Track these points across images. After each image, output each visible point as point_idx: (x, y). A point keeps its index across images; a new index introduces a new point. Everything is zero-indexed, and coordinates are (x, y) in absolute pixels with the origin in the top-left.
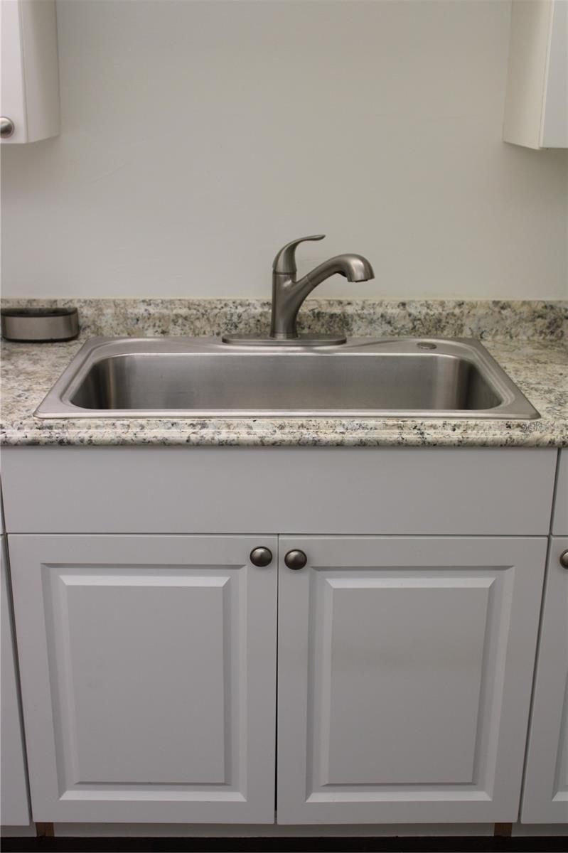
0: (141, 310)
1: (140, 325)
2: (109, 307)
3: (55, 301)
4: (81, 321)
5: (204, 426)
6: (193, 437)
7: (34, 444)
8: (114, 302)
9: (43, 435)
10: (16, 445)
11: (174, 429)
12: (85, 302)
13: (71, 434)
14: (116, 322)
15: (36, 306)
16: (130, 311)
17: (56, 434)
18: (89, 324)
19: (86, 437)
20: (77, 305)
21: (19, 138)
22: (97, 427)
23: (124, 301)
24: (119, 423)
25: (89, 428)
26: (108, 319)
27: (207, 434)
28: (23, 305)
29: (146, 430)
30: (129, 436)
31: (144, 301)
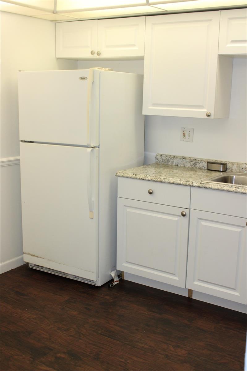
0: (244, 166)
1: (243, 170)
2: (236, 164)
3: (222, 161)
4: (228, 167)
5: (238, 188)
6: (235, 190)
7: (199, 187)
8: (237, 163)
9: (201, 185)
10: (195, 187)
11: (231, 188)
12: (230, 162)
13: (207, 186)
14: (236, 168)
15: (217, 162)
16: (241, 166)
17: (204, 185)
18: (230, 168)
19: (210, 187)
20: (227, 163)
21: (212, 117)
22: (214, 185)
23: (240, 163)
24: (219, 185)
25: (212, 185)
26: (235, 168)
27: (239, 190)
28: (214, 161)
29: (225, 187)
30: (220, 188)
31: (245, 164)
